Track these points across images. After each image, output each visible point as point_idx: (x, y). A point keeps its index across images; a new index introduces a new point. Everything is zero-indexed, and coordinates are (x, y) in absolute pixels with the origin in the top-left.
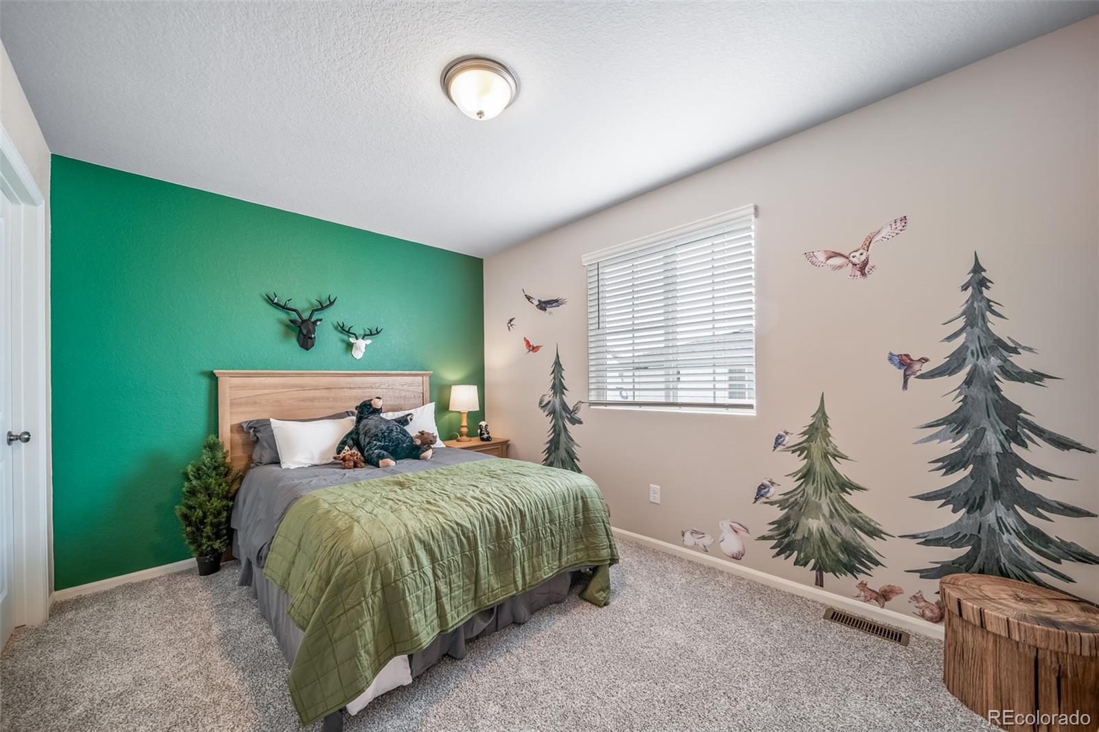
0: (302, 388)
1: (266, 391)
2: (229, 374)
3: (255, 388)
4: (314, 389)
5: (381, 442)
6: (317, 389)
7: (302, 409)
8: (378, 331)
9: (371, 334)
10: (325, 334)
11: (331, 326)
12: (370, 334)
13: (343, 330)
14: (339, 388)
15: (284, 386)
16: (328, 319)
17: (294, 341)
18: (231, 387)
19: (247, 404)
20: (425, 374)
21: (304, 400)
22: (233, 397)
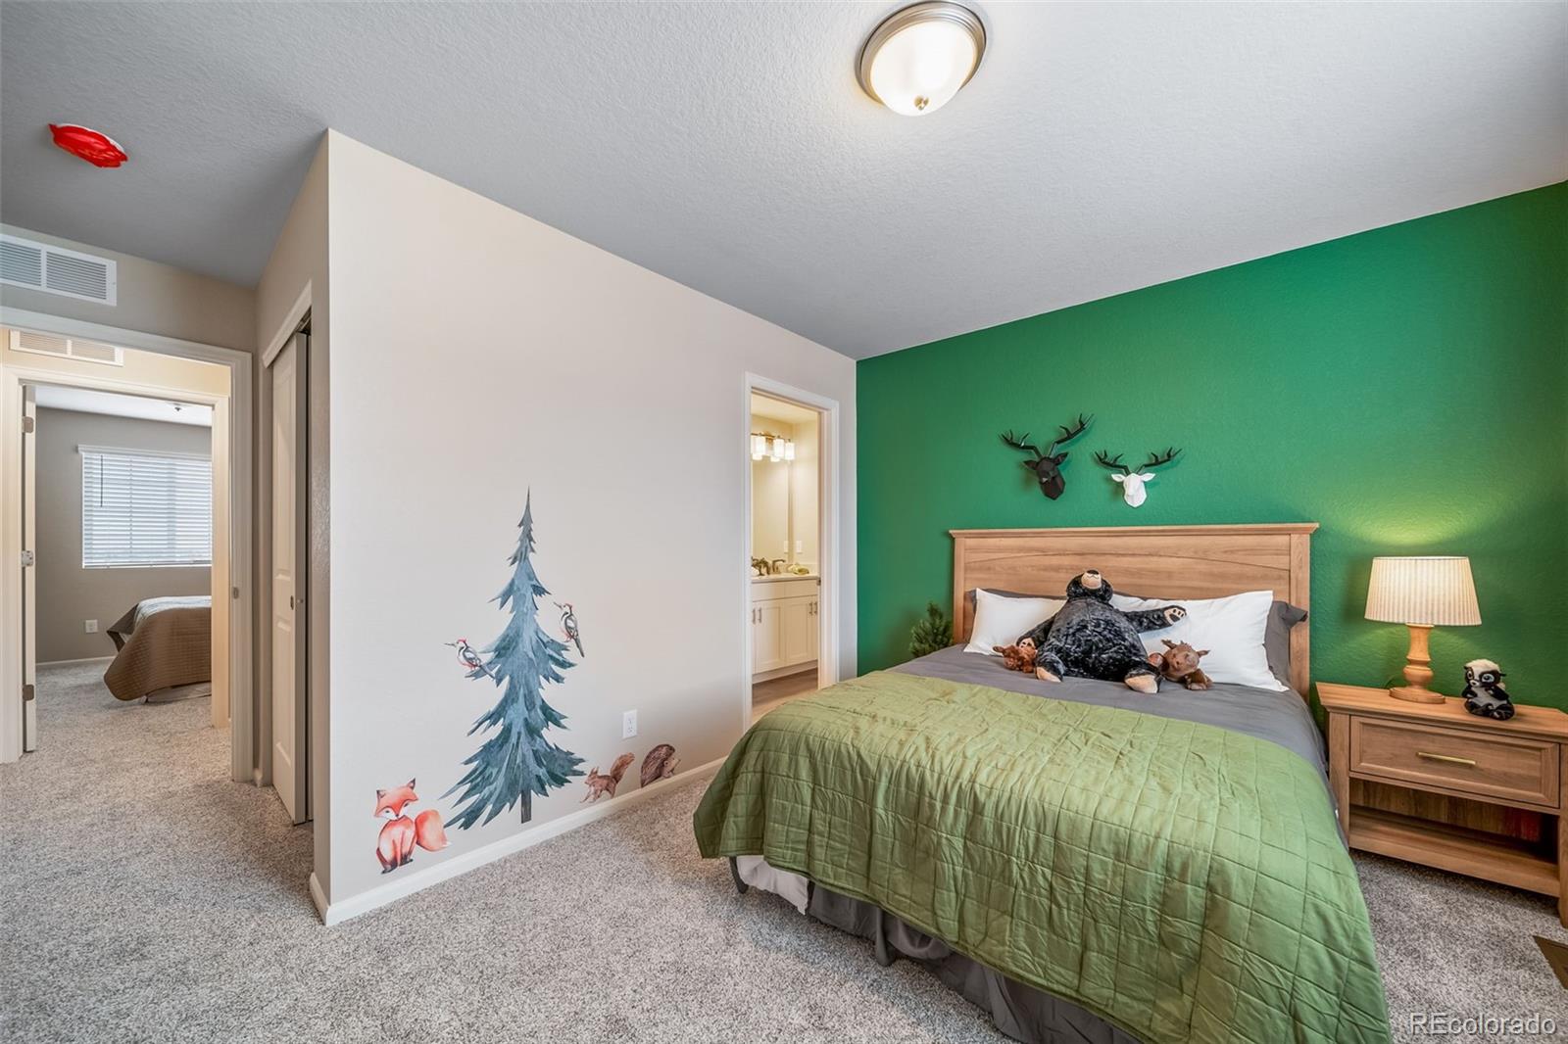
0: (1044, 552)
1: (1001, 555)
2: (964, 534)
3: (989, 550)
4: (1060, 555)
5: (1060, 641)
6: (1064, 555)
7: (1043, 581)
8: (1172, 454)
9: (1157, 463)
10: (1082, 473)
11: (1089, 459)
12: (1155, 463)
13: (1109, 463)
14: (1097, 554)
15: (1021, 549)
16: (1082, 452)
17: (1037, 491)
18: (966, 550)
19: (980, 569)
20: (1295, 530)
21: (1046, 569)
22: (967, 561)
